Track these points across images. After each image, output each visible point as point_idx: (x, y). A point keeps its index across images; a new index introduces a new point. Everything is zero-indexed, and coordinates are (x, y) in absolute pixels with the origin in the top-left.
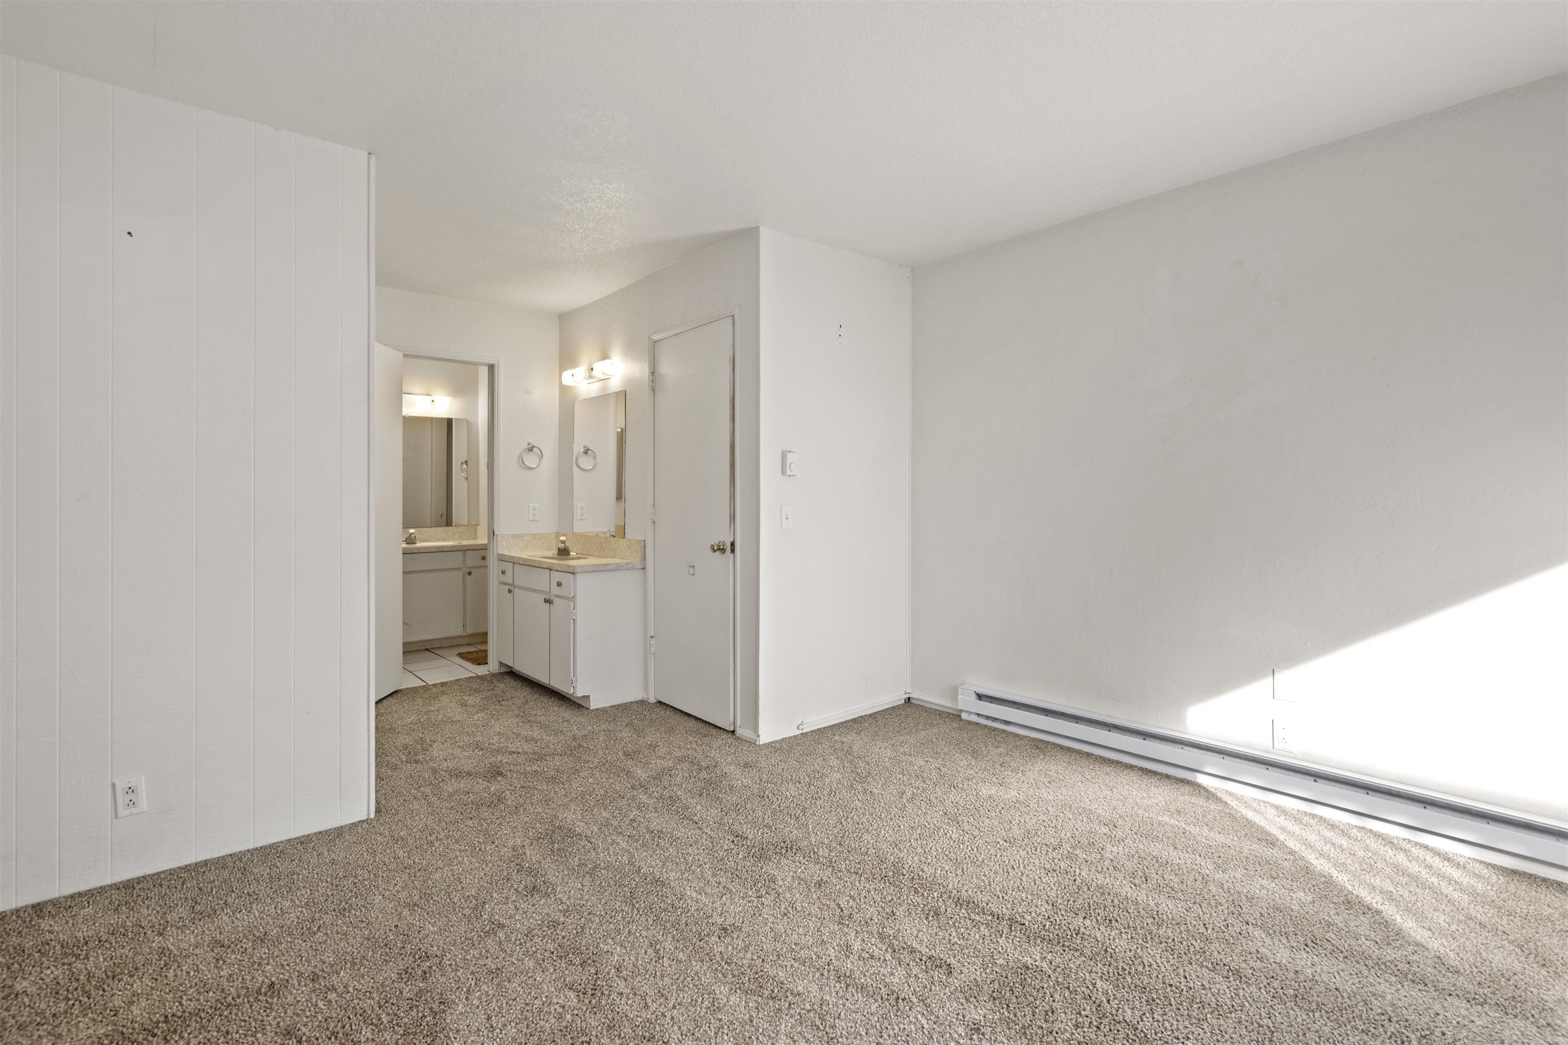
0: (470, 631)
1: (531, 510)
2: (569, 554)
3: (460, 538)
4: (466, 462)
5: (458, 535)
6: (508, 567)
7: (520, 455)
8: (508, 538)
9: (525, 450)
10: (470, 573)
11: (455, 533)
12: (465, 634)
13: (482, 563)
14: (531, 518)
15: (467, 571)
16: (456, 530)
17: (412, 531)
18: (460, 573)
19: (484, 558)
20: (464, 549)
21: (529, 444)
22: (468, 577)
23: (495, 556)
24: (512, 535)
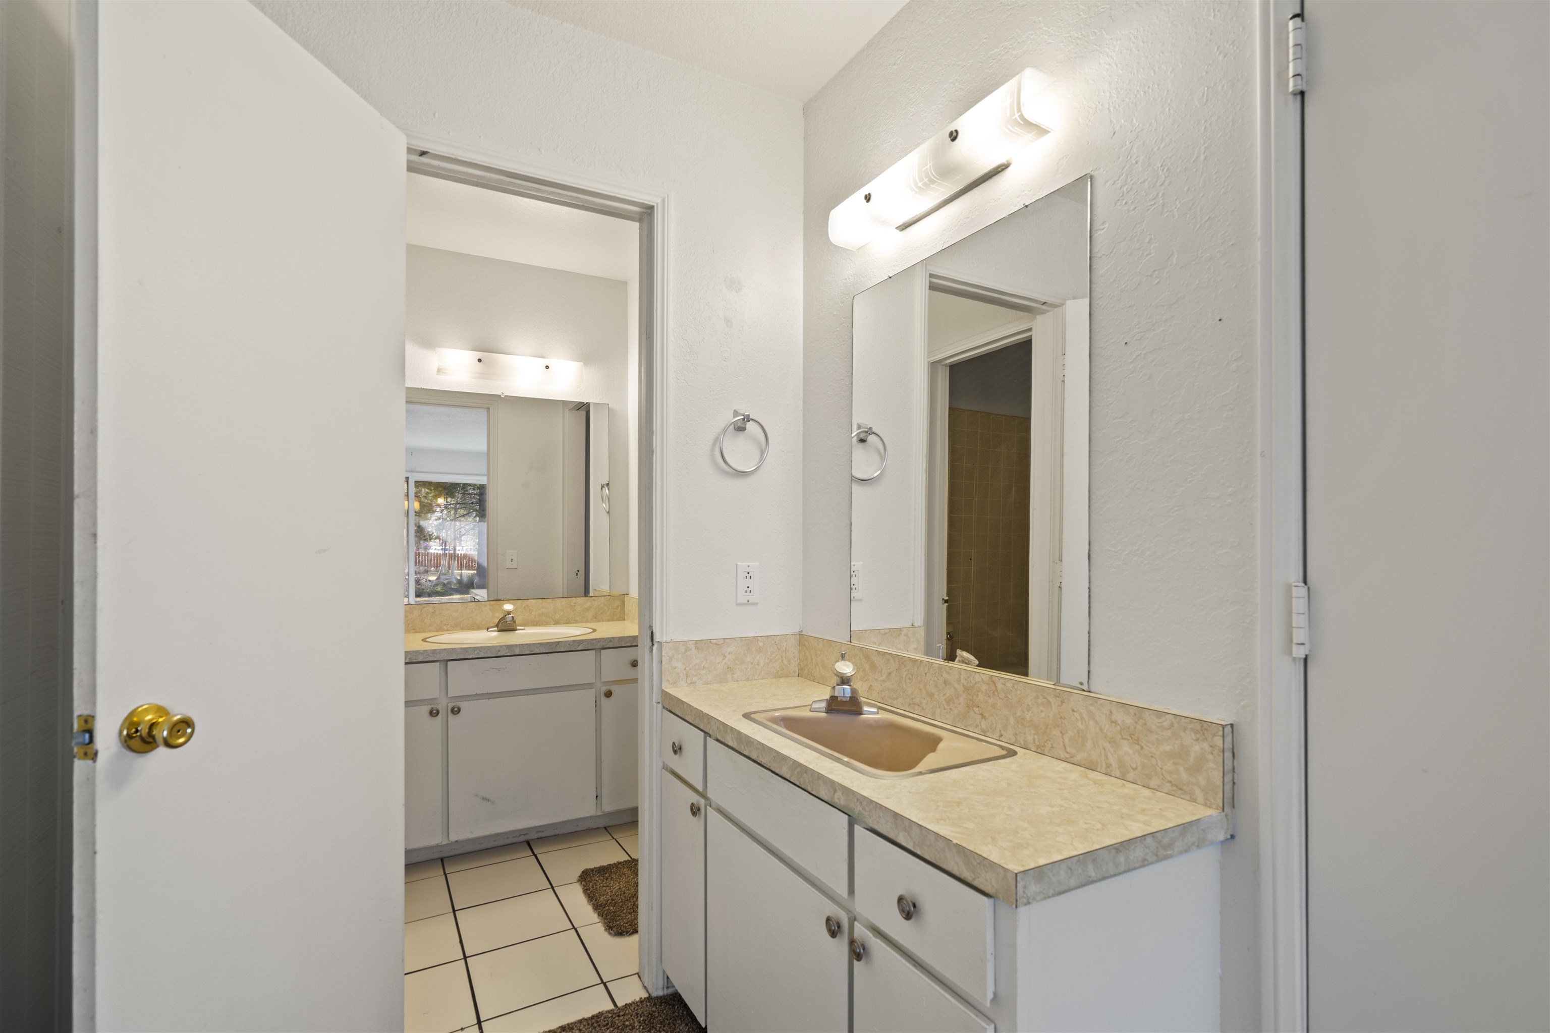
0: (608, 807)
1: (741, 576)
2: (860, 712)
3: (596, 618)
4: (608, 485)
5: (590, 615)
6: (692, 738)
7: (717, 440)
8: (687, 650)
9: (725, 431)
10: (608, 694)
11: (587, 610)
12: (599, 813)
13: (629, 673)
14: (742, 599)
15: (604, 689)
16: (589, 604)
17: (508, 607)
18: (590, 694)
19: (634, 664)
20: (598, 646)
21: (736, 413)
22: (604, 701)
23: (656, 697)
24: (696, 642)
